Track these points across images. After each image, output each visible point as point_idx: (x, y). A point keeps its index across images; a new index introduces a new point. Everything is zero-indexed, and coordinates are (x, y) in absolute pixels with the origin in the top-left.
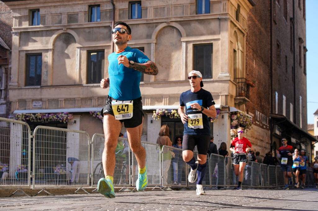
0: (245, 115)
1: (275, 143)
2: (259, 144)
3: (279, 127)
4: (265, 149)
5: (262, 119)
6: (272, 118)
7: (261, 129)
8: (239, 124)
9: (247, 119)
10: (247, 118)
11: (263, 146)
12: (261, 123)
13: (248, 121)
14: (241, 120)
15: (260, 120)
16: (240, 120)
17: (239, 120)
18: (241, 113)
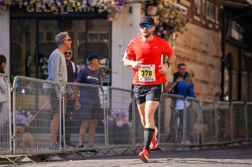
0: (173, 6)
1: (229, 55)
2: (198, 59)
3: (238, 25)
4: (210, 69)
5: (205, 11)
6: (225, 7)
7: (203, 30)
8: (161, 24)
9: (176, 14)
10: (177, 11)
11: (208, 62)
12: (205, 18)
13: (179, 18)
14: (166, 16)
15: (202, 14)
16: (163, 17)
17: (161, 16)
18: (165, 3)
